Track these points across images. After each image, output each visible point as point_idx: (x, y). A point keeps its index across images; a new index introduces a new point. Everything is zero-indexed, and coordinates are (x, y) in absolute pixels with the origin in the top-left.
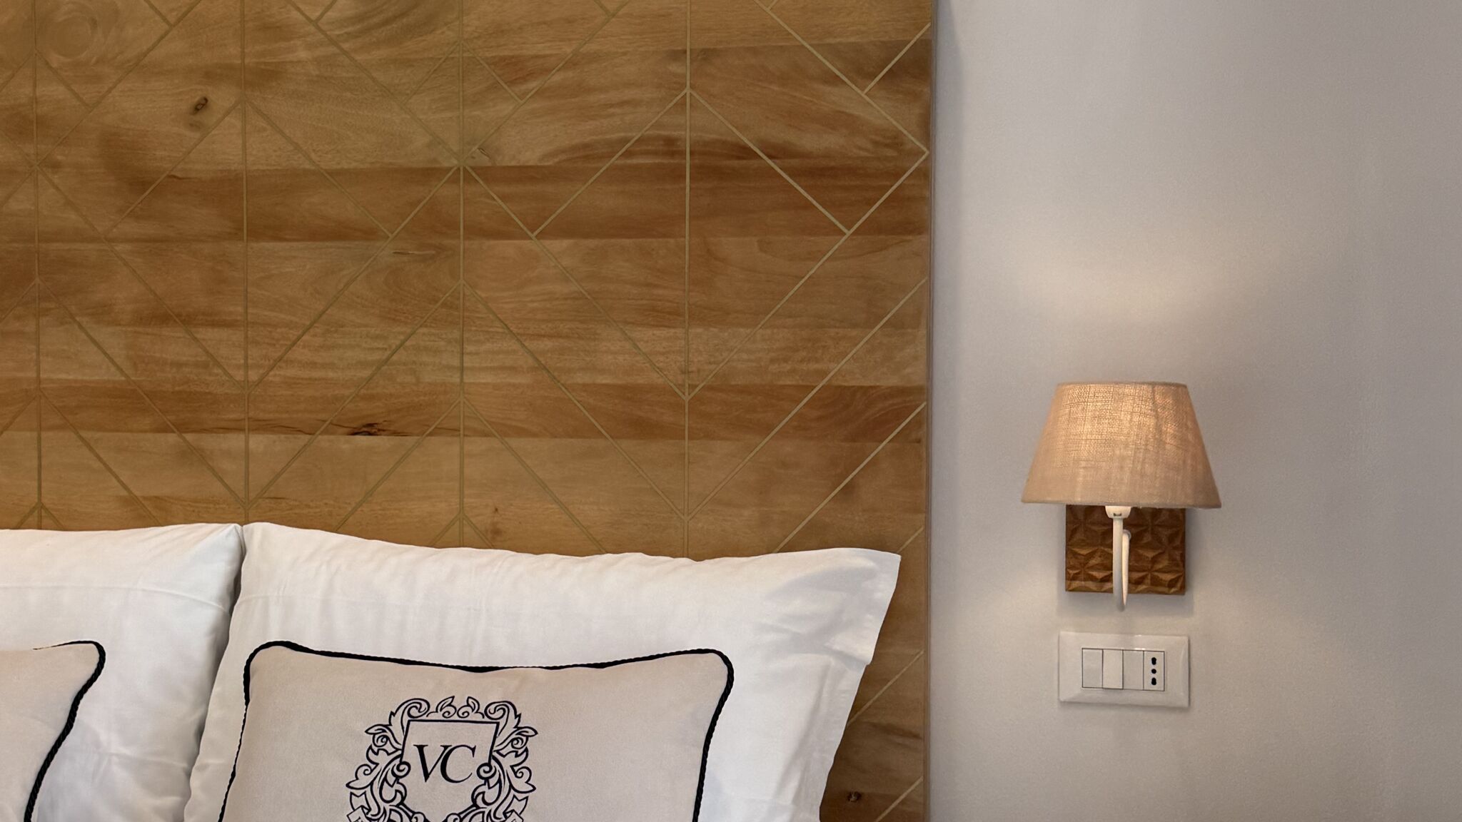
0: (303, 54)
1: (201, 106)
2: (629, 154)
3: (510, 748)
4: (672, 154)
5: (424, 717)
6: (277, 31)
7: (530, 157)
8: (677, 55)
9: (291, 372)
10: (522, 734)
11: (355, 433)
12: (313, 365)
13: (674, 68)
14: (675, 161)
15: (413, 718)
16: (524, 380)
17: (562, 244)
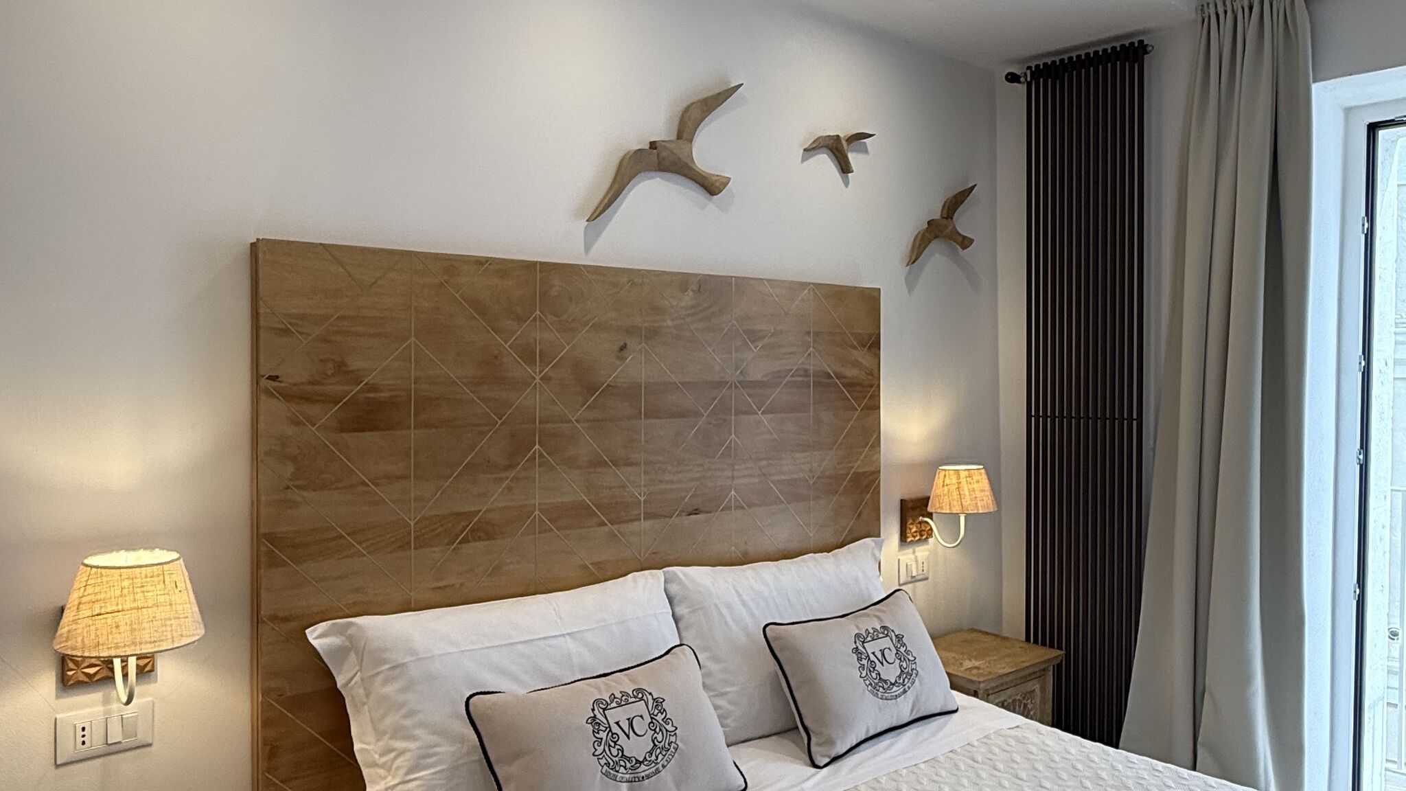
0: (670, 323)
1: (623, 348)
2: (792, 376)
3: (899, 645)
4: (806, 376)
5: (866, 640)
6: (658, 310)
7: (758, 376)
8: (808, 333)
9: (663, 486)
10: (899, 638)
11: (690, 515)
12: (672, 482)
13: (807, 338)
14: (808, 379)
15: (863, 642)
16: (756, 480)
17: (770, 416)
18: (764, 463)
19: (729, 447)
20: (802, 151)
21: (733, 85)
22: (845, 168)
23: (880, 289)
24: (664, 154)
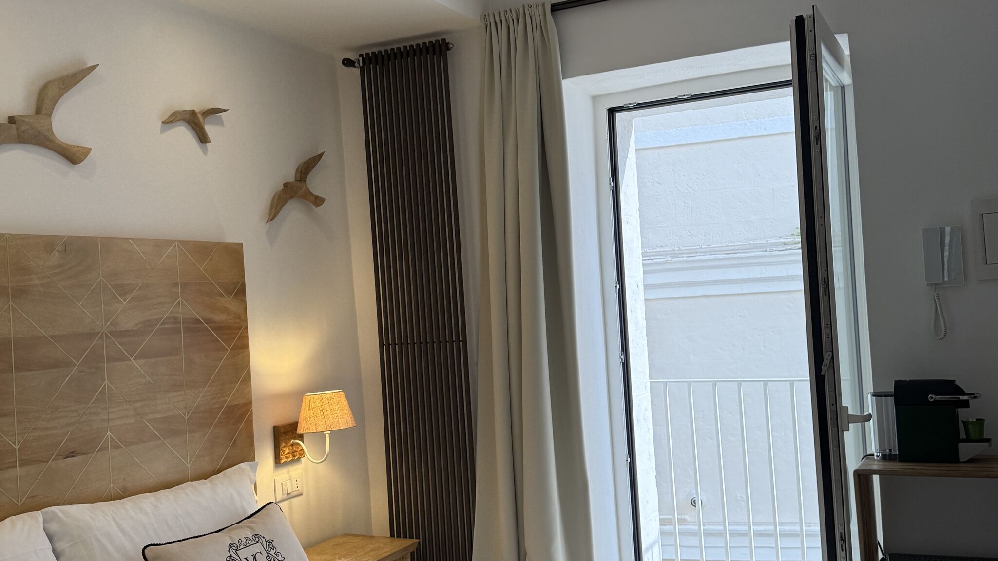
0: (37, 282)
2: (163, 324)
3: (270, 549)
4: (176, 323)
5: (239, 549)
6: (24, 271)
7: (128, 326)
8: (176, 285)
9: (38, 434)
10: (270, 543)
11: (66, 458)
12: (47, 429)
13: (175, 290)
14: (178, 326)
15: (236, 550)
16: (132, 421)
17: (142, 361)
18: (139, 404)
19: (102, 393)
20: (161, 122)
21: (89, 65)
22: (203, 138)
23: (242, 243)
24: (23, 128)
